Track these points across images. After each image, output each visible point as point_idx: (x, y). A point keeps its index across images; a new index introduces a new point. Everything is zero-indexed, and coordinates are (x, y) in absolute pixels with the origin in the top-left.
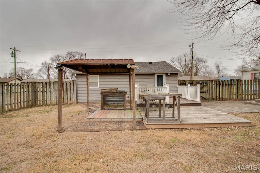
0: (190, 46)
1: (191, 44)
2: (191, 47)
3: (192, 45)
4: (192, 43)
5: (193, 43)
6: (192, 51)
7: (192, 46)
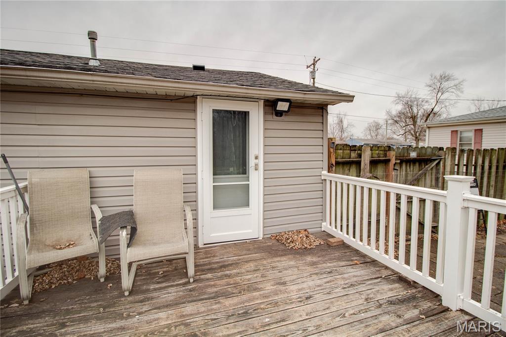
0: (308, 67)
1: (312, 62)
2: (310, 69)
3: (314, 64)
4: (314, 60)
5: (316, 59)
6: (314, 79)
7: (314, 67)
